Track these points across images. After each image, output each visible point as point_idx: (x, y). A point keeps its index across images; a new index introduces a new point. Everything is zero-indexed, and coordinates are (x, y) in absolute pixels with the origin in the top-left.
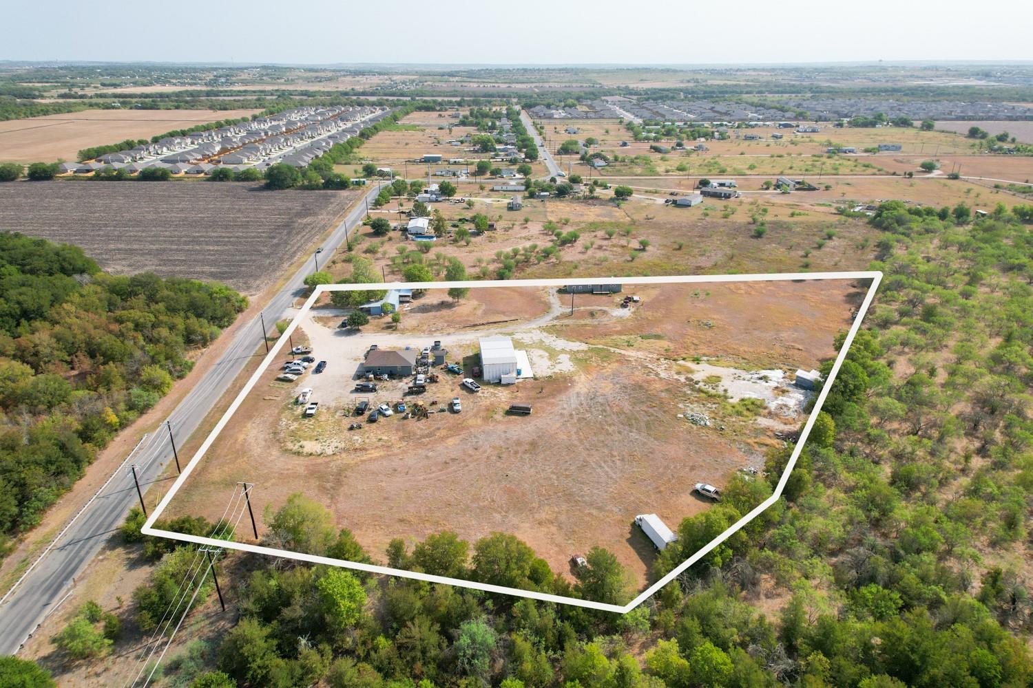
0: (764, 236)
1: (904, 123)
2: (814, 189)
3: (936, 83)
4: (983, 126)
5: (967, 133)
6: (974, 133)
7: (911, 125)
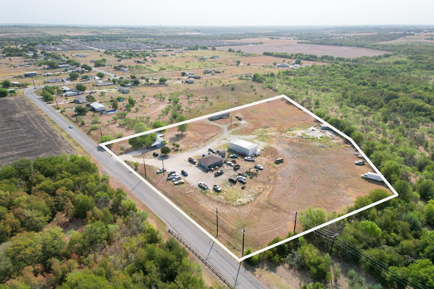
0: (235, 89)
1: (205, 48)
2: (220, 72)
3: (187, 33)
4: (232, 48)
5: (228, 50)
6: (230, 50)
7: (207, 49)
